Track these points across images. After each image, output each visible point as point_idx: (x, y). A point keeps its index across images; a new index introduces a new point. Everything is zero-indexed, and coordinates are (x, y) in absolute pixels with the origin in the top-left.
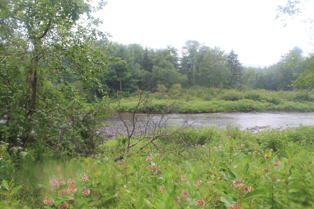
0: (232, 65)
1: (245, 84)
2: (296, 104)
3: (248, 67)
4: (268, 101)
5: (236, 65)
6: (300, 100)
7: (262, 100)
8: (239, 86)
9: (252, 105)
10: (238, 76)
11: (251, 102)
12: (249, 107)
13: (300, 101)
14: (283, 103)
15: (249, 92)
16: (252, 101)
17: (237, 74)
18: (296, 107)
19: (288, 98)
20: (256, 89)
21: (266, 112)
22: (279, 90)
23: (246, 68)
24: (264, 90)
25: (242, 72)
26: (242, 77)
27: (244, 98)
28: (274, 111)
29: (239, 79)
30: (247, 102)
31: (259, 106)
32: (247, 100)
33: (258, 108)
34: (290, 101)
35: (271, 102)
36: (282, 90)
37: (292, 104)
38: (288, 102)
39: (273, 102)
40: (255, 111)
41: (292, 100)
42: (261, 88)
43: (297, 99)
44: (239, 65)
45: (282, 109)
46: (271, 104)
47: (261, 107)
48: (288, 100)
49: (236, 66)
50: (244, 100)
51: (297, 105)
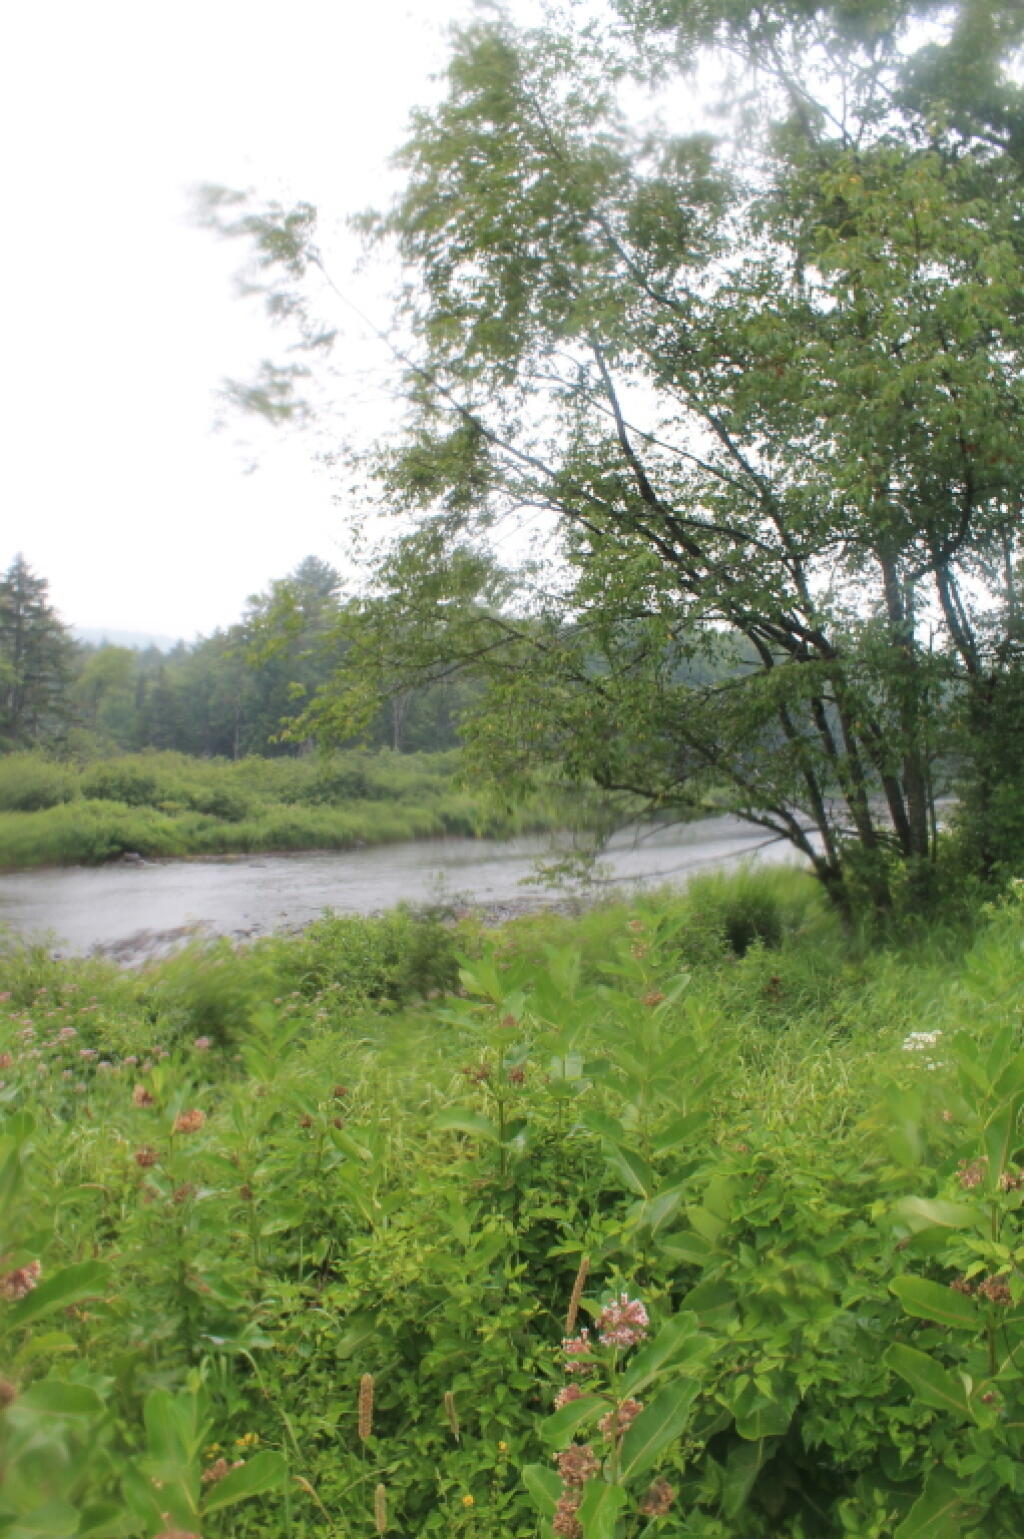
0: (19, 632)
1: (85, 727)
2: (316, 815)
3: (97, 642)
4: (194, 806)
5: (40, 633)
6: (333, 797)
7: (168, 804)
8: (57, 733)
9: (118, 829)
10: (51, 686)
11: (117, 815)
12: (107, 838)
13: (334, 803)
14: (258, 817)
15: (102, 764)
16: (121, 807)
17: (44, 679)
18: (316, 828)
19: (282, 791)
20: (137, 750)
21: (189, 857)
22: (242, 754)
23: (89, 648)
24: (173, 756)
25: (71, 667)
26: (69, 693)
27: (79, 794)
28: (225, 852)
29: (56, 699)
30: (95, 812)
31: (155, 831)
32: (96, 802)
33: (152, 839)
34: (292, 801)
35: (206, 811)
36: (254, 752)
37: (300, 815)
38: (284, 806)
39: (220, 808)
40: (136, 855)
41: (300, 797)
42: (162, 747)
43: (322, 790)
44: (52, 634)
45: (258, 843)
46: (210, 818)
47: (162, 837)
48: (283, 800)
49: (39, 638)
50: (80, 804)
51: (322, 820)
